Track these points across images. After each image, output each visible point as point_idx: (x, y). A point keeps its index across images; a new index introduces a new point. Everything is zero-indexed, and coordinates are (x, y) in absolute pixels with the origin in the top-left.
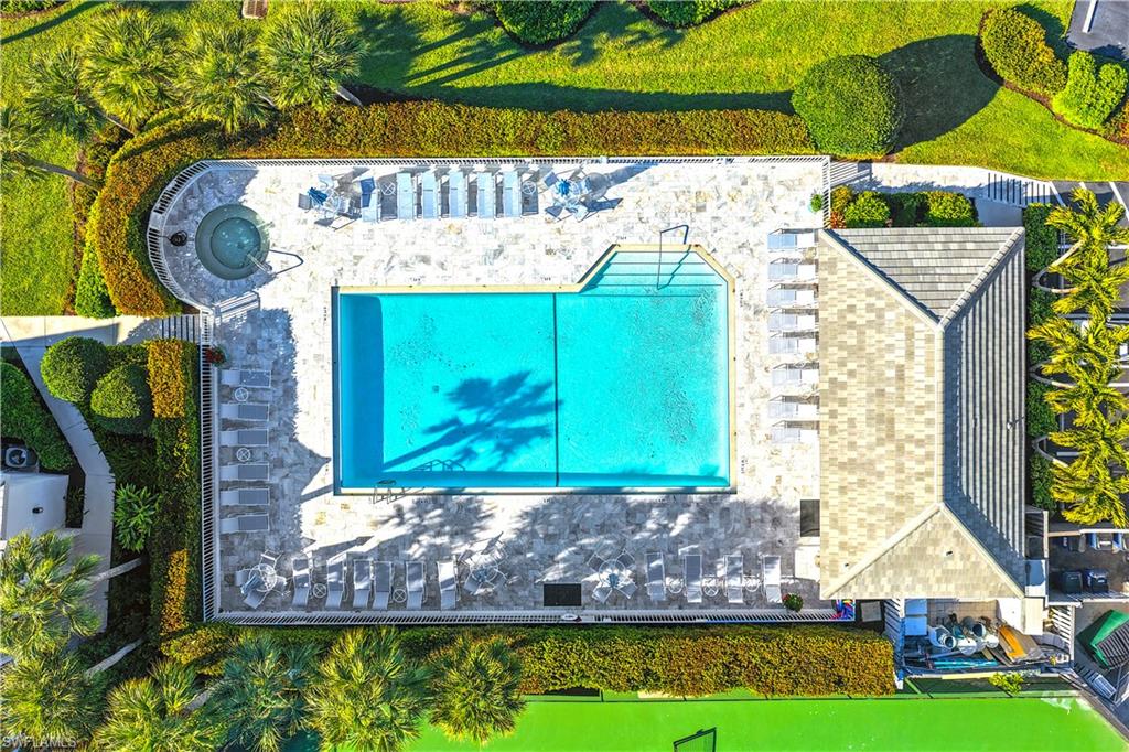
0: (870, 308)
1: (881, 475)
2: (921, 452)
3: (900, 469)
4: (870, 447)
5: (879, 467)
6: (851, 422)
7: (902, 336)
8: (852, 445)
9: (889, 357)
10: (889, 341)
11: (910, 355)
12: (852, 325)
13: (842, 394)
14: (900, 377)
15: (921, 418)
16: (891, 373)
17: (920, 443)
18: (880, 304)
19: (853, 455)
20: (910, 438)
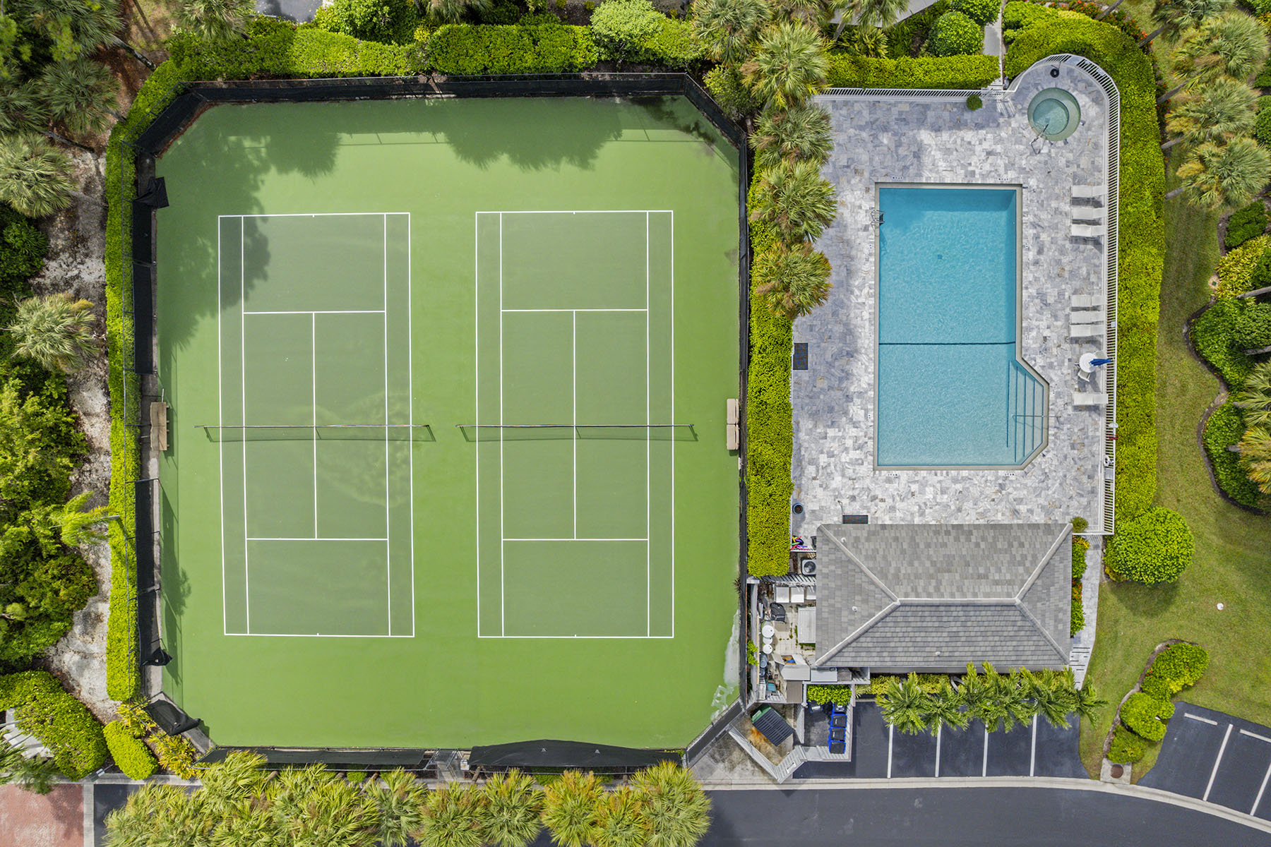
2: (931, 590)
3: (917, 576)
7: (1008, 577)
9: (992, 570)
11: (996, 583)
14: (980, 577)
15: (954, 590)
16: (981, 570)
17: (937, 589)
18: (1028, 564)
20: (939, 583)
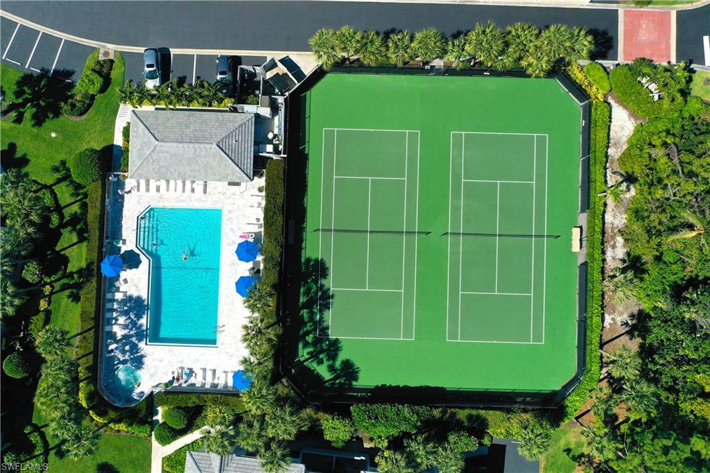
0: (153, 163)
1: (208, 163)
3: (205, 156)
4: (199, 166)
5: (205, 162)
6: (191, 171)
7: (161, 155)
8: (199, 171)
9: (168, 158)
10: (163, 158)
11: (167, 152)
12: (159, 169)
13: (182, 173)
14: (175, 155)
15: (187, 150)
16: (174, 158)
17: (196, 150)
18: (151, 160)
19: (202, 170)
20: (195, 153)
